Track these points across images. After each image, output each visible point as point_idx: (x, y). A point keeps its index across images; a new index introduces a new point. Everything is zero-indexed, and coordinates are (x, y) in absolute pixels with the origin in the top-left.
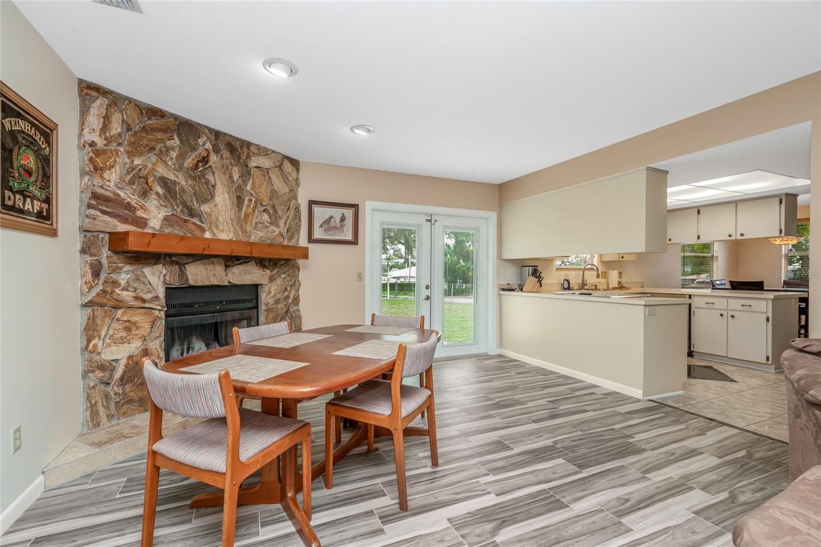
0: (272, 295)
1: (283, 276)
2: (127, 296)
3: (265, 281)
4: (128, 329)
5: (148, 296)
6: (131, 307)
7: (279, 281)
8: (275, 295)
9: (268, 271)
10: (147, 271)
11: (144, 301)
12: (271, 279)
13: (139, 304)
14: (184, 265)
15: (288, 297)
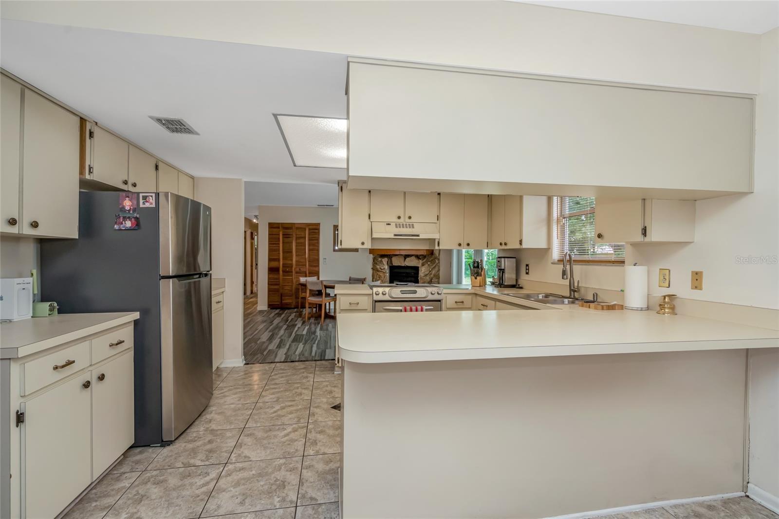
0: (423, 272)
1: (429, 263)
2: (378, 267)
3: (419, 265)
4: (379, 278)
5: (382, 268)
6: (380, 271)
7: (427, 265)
8: (424, 272)
9: (421, 261)
10: (383, 260)
11: (382, 269)
12: (423, 265)
13: (380, 270)
14: (392, 257)
15: (431, 274)
